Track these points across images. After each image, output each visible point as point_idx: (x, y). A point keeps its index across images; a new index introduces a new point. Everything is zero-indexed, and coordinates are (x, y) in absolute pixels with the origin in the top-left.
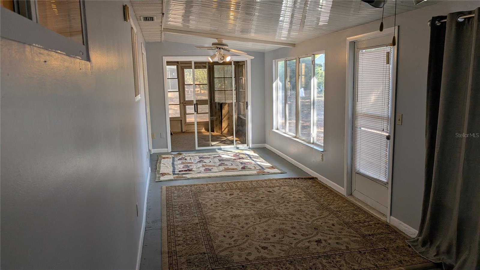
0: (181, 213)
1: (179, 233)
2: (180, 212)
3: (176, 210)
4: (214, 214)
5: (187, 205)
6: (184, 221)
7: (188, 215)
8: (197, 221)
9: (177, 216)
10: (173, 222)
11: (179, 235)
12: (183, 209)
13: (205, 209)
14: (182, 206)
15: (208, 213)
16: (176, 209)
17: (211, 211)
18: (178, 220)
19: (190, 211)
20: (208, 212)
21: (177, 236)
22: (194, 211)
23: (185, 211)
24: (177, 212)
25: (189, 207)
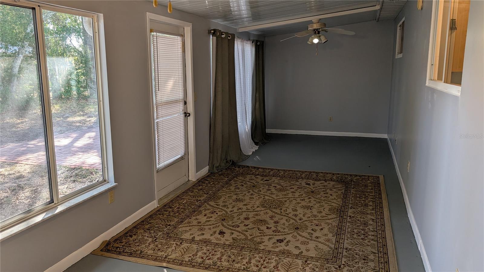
0: (366, 225)
1: (371, 204)
2: (368, 227)
3: (372, 231)
4: (328, 215)
5: (355, 236)
6: (364, 213)
7: (359, 221)
8: (350, 211)
9: (371, 222)
10: (377, 216)
11: (372, 202)
12: (363, 232)
13: (334, 224)
14: (362, 237)
15: (333, 218)
16: (373, 234)
17: (328, 221)
18: (371, 217)
19: (354, 227)
20: (332, 220)
21: (374, 202)
22: (349, 224)
23: (361, 228)
24: (371, 228)
25: (353, 233)
